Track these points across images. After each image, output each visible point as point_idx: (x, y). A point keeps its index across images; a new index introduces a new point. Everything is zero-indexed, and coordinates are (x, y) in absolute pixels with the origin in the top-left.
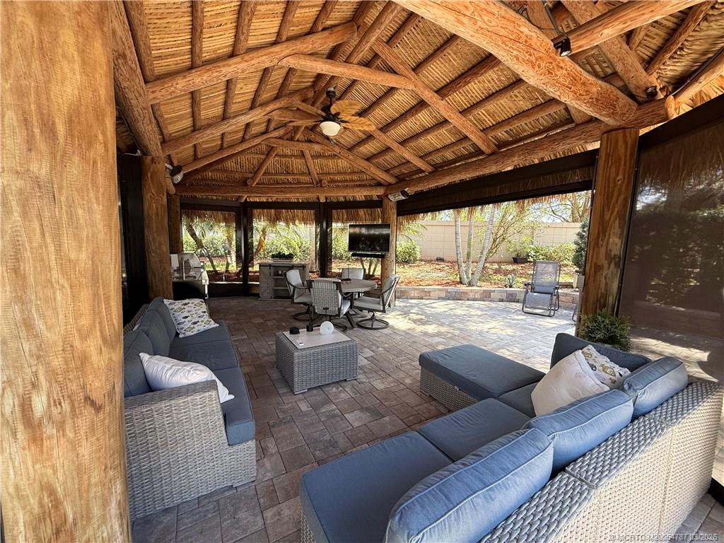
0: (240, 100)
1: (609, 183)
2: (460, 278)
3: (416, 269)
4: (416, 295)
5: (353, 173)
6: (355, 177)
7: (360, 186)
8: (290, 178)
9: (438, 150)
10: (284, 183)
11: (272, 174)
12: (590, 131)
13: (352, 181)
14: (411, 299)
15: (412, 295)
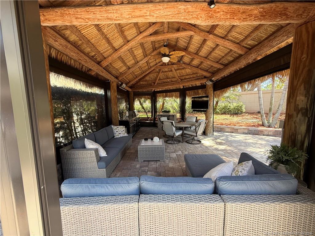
0: (139, 56)
1: (297, 61)
2: (263, 123)
3: (241, 118)
4: (229, 131)
5: (193, 74)
6: (195, 76)
7: (197, 79)
8: (169, 80)
9: (223, 57)
10: (166, 82)
11: (162, 80)
12: (288, 30)
13: (194, 77)
14: (226, 132)
15: (227, 130)
